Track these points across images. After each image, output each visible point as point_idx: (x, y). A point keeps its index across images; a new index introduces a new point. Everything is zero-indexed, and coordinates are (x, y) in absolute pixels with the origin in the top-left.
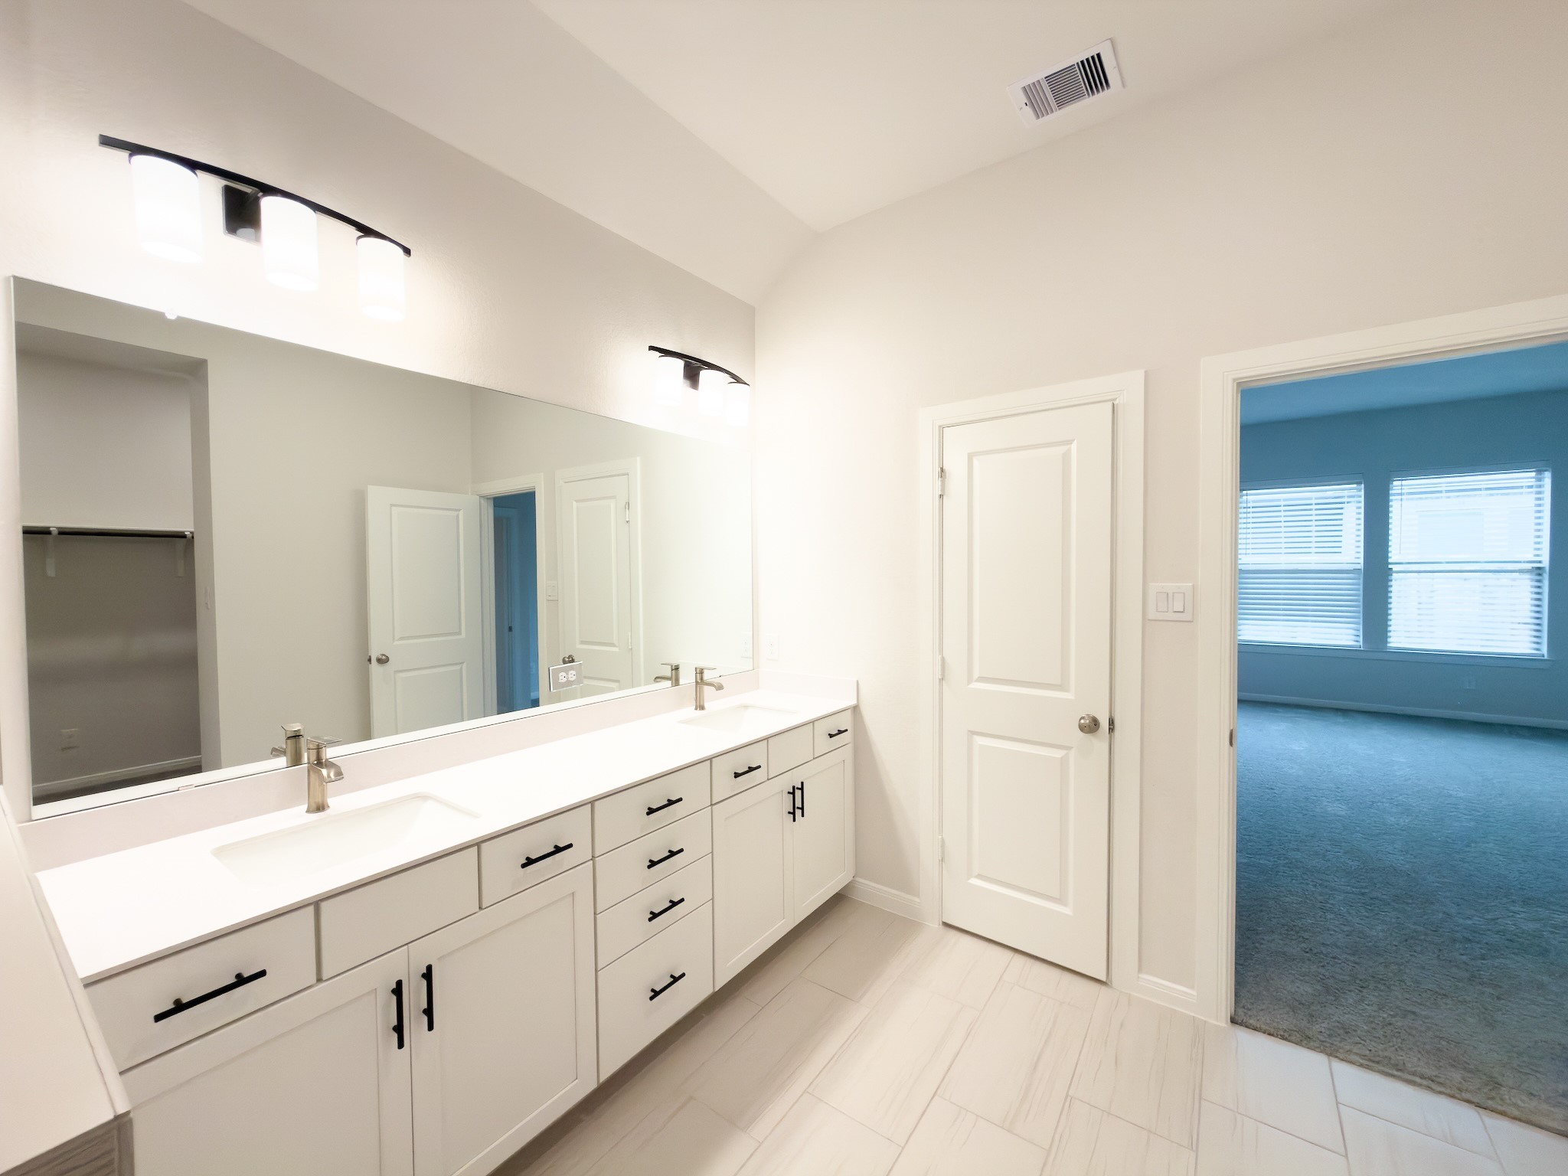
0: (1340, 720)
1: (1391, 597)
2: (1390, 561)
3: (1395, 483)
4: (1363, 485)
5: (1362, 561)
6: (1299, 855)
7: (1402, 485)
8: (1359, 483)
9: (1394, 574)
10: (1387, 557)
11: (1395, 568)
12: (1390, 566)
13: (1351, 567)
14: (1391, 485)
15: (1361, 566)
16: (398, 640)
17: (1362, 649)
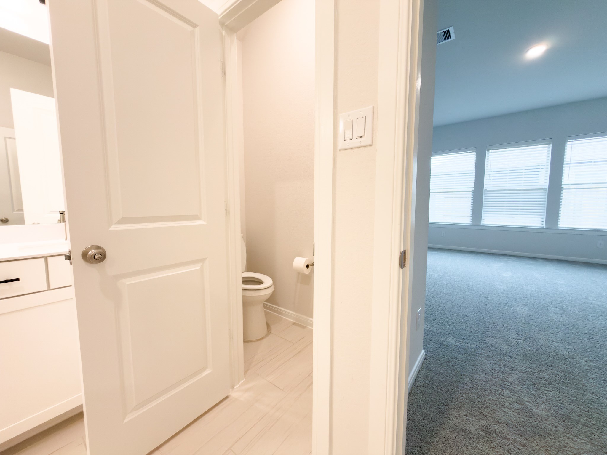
0: (531, 262)
1: (561, 202)
2: (562, 183)
3: (568, 143)
4: (551, 145)
5: (548, 184)
6: (493, 341)
7: (572, 144)
8: (549, 144)
9: (564, 190)
10: (561, 182)
11: (565, 187)
12: (562, 186)
13: (542, 187)
14: (566, 144)
15: (547, 187)
16: (16, 211)
17: (544, 228)
